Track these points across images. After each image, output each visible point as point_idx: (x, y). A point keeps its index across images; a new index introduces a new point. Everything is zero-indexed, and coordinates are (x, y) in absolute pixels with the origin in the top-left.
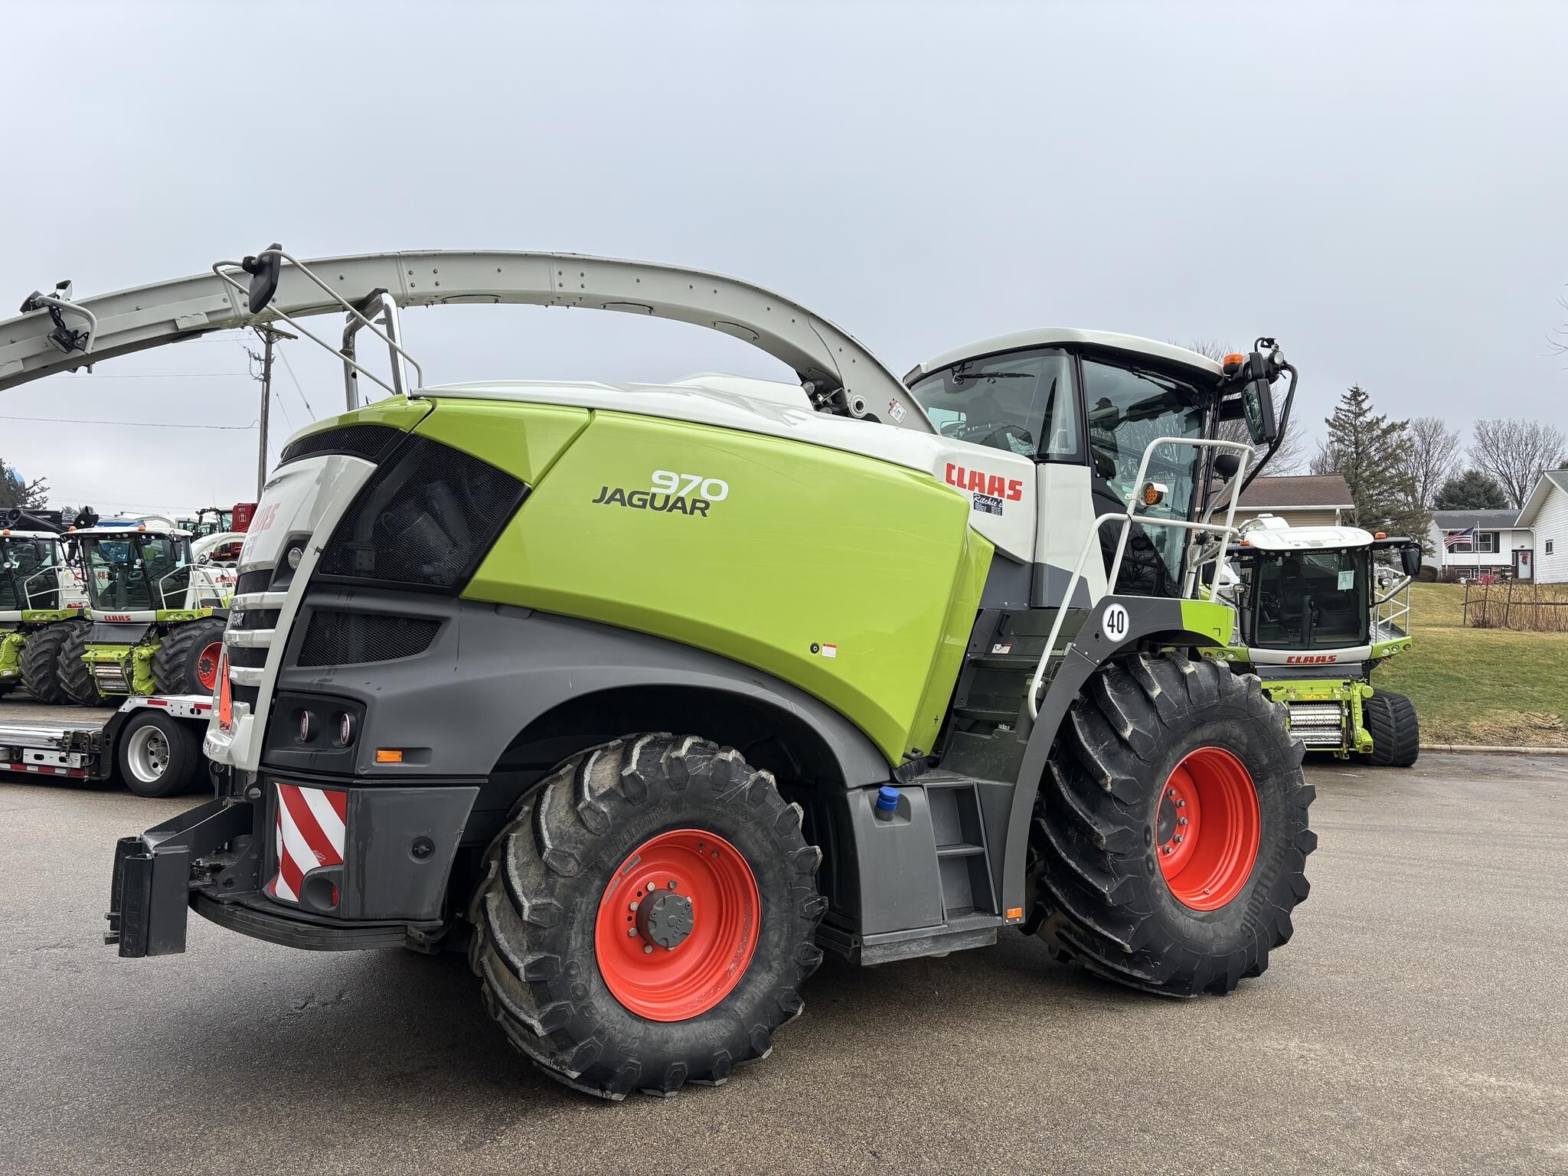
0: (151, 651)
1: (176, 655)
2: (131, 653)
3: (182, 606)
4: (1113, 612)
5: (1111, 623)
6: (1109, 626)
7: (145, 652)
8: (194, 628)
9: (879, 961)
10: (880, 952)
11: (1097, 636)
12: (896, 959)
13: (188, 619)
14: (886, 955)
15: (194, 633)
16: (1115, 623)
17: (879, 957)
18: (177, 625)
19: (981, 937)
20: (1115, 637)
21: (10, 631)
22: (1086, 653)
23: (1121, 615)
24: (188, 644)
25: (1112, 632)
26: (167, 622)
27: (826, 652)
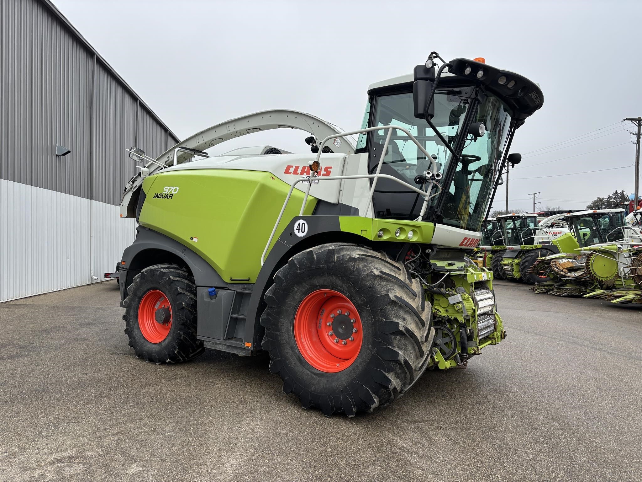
0: (519, 261)
1: (524, 263)
2: (513, 261)
3: (533, 244)
4: (299, 223)
5: (298, 229)
6: (297, 230)
7: (516, 261)
8: (532, 252)
9: (209, 347)
10: (210, 344)
11: (291, 234)
12: (214, 348)
13: (531, 249)
14: (212, 346)
15: (532, 254)
16: (300, 228)
17: (209, 346)
18: (528, 251)
19: (245, 352)
20: (300, 235)
21: (489, 253)
22: (285, 242)
23: (303, 225)
24: (529, 258)
25: (299, 232)
26: (524, 250)
27: (195, 240)
